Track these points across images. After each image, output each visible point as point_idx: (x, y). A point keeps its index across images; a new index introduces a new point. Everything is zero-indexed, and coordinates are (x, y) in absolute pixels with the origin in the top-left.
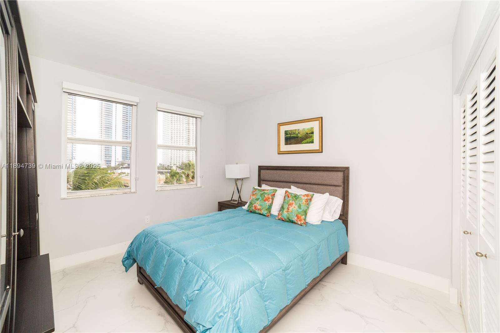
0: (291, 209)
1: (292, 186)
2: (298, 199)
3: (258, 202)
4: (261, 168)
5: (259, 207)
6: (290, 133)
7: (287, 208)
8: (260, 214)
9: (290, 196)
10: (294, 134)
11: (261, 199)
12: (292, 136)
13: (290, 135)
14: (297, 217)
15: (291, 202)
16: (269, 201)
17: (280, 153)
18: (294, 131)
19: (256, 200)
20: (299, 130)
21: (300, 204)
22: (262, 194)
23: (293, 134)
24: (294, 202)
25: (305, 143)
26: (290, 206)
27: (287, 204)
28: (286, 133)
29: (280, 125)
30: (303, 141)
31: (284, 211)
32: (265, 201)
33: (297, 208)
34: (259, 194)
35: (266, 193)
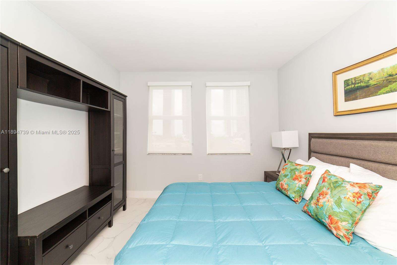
0: (322, 201)
1: (352, 165)
2: (338, 189)
3: (285, 179)
4: (312, 136)
5: (285, 186)
6: (354, 82)
7: (317, 199)
8: (287, 196)
9: (326, 180)
10: (361, 82)
11: (289, 176)
12: (358, 86)
13: (353, 86)
14: (329, 220)
15: (325, 190)
16: (300, 181)
17: (338, 114)
18: (361, 78)
19: (284, 176)
20: (370, 74)
21: (339, 198)
22: (292, 170)
23: (358, 83)
24: (329, 191)
25: (384, 94)
26: (321, 197)
27: (319, 192)
28: (347, 83)
29: (336, 73)
30: (380, 90)
31: (312, 202)
32: (294, 179)
33: (333, 203)
34: (289, 170)
35: (298, 170)
